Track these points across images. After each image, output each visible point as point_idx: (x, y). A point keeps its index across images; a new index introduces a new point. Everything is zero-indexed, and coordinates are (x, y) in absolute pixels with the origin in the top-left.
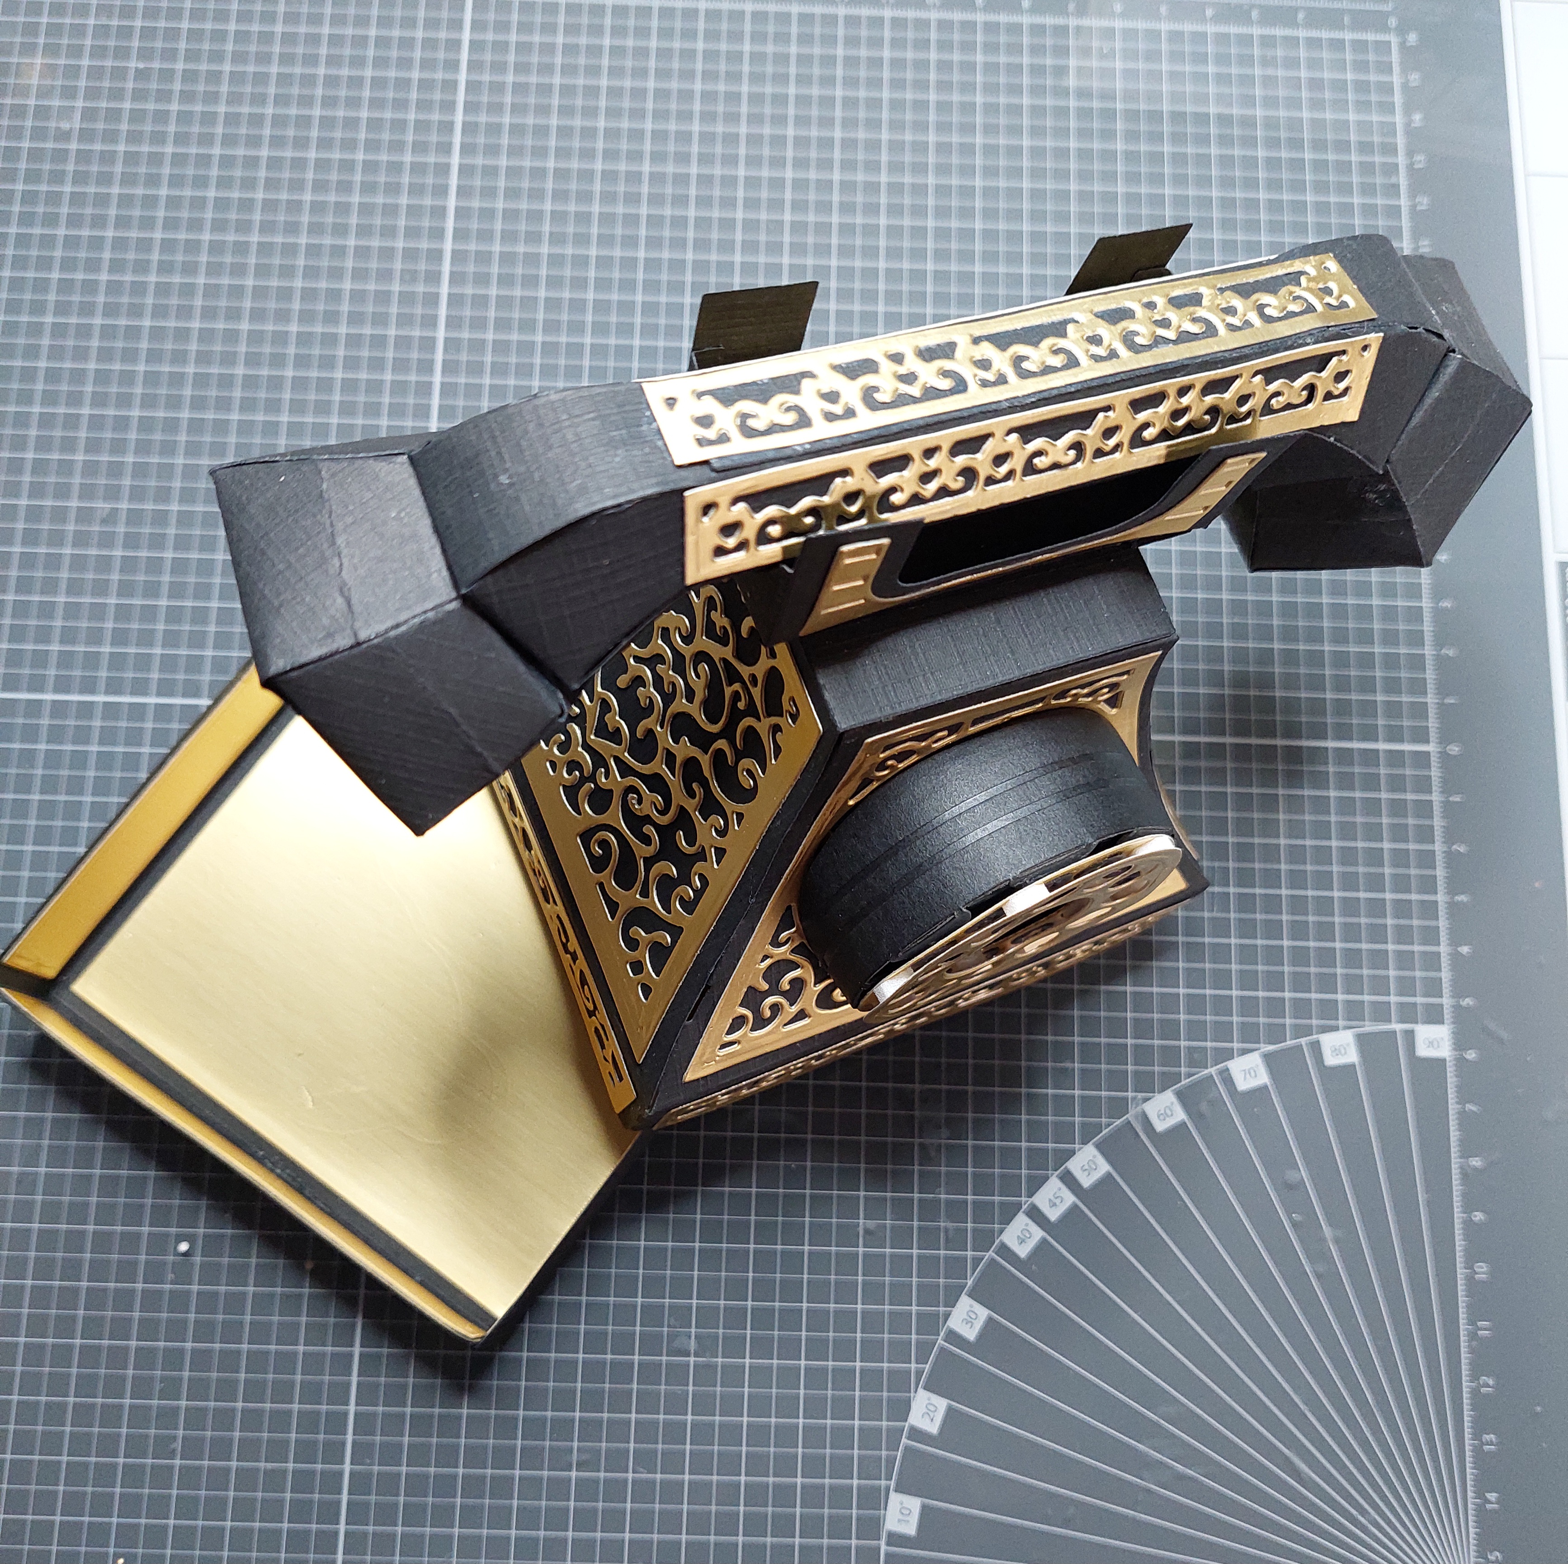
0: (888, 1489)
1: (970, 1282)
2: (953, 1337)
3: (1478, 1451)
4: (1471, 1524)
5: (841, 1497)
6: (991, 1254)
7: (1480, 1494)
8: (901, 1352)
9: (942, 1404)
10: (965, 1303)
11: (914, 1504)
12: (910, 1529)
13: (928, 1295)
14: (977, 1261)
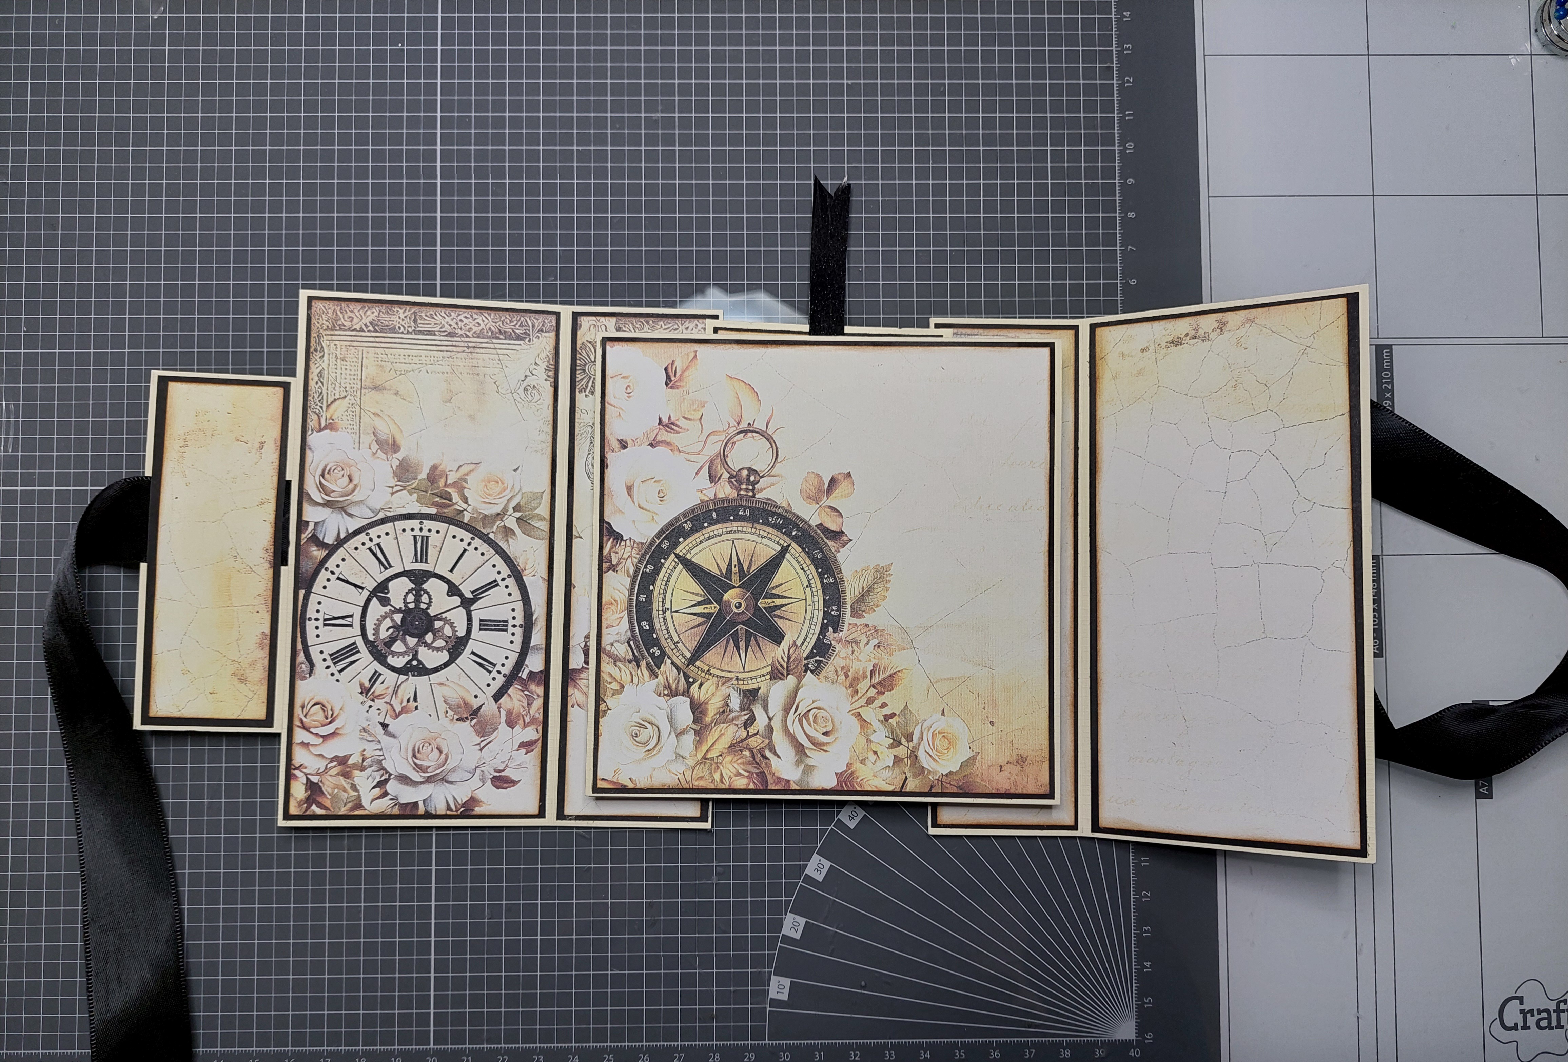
0: (770, 974)
1: (819, 846)
2: (809, 879)
3: (1138, 936)
4: (1134, 981)
5: (741, 979)
6: (832, 826)
7: (1138, 963)
8: (775, 890)
9: (802, 921)
10: (816, 858)
11: (786, 982)
12: (785, 997)
13: (792, 854)
14: (823, 832)
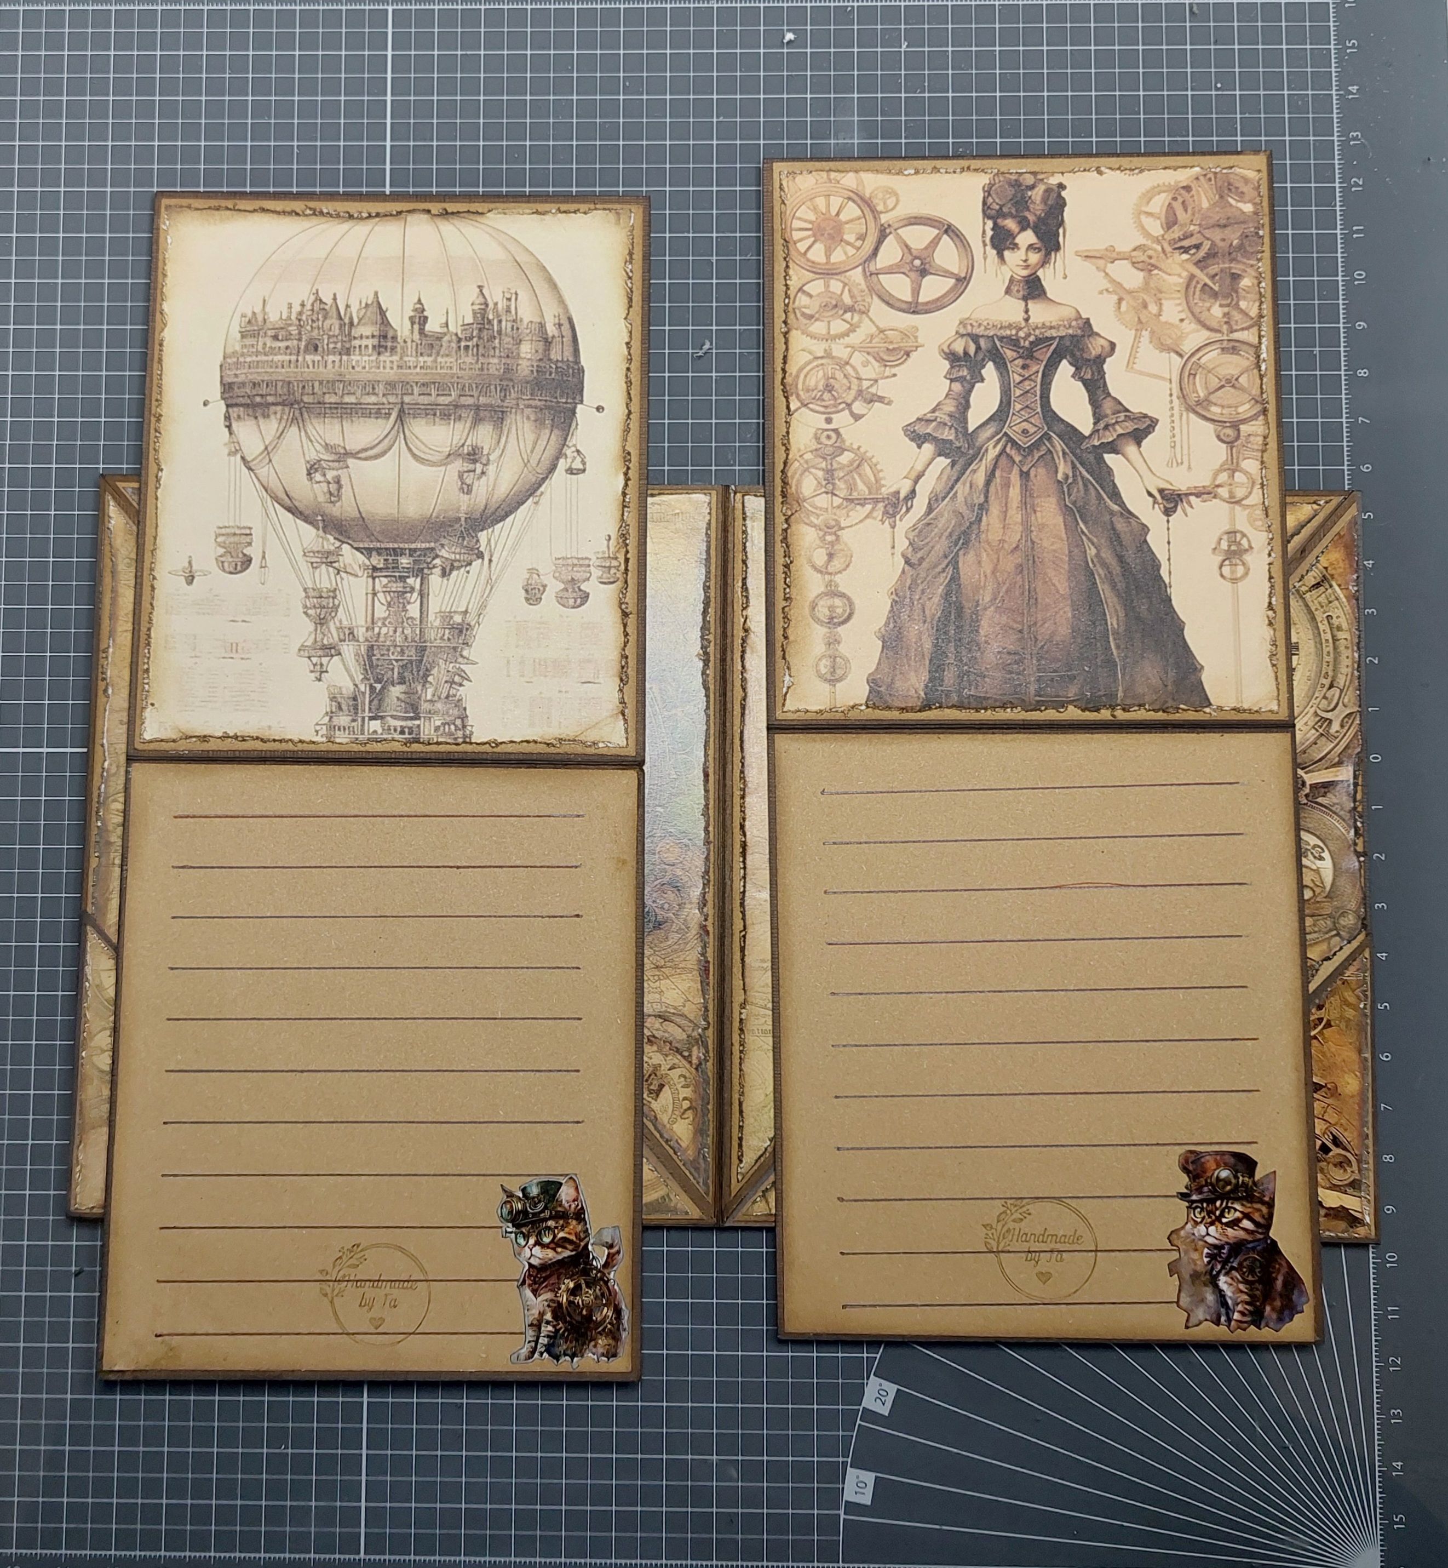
0: (845, 1464)
3: (1384, 1423)
4: (1378, 1490)
5: (804, 1472)
7: (1384, 1463)
9: (892, 1388)
11: (869, 1478)
12: (866, 1499)
